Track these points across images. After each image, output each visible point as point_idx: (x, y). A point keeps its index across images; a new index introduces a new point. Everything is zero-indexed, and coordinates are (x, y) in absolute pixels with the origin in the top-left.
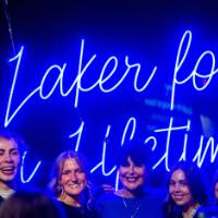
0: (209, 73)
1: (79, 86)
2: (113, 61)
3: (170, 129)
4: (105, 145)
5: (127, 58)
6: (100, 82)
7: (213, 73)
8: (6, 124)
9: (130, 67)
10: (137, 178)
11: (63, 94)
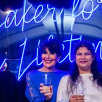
0: (91, 10)
1: (24, 21)
2: (41, 7)
3: (71, 40)
4: (38, 49)
5: (48, 5)
6: (35, 18)
7: (93, 10)
9: (49, 9)
10: (51, 61)
11: (16, 25)
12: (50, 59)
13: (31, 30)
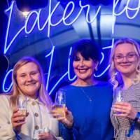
1: (50, 23)
2: (71, 5)
5: (80, 2)
6: (63, 19)
8: (5, 51)
9: (82, 7)
10: (87, 69)
11: (40, 29)
12: (85, 68)
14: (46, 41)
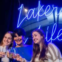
1: (39, 15)
4: (47, 32)
5: (53, 6)
6: (45, 13)
8: (18, 27)
9: (54, 8)
10: (20, 40)
11: (34, 17)
12: (19, 39)
13: (44, 21)
14: (36, 23)
